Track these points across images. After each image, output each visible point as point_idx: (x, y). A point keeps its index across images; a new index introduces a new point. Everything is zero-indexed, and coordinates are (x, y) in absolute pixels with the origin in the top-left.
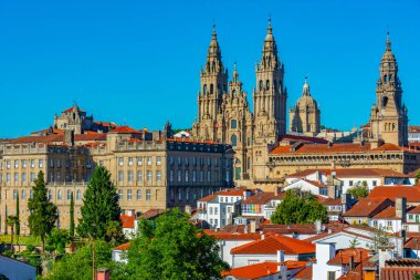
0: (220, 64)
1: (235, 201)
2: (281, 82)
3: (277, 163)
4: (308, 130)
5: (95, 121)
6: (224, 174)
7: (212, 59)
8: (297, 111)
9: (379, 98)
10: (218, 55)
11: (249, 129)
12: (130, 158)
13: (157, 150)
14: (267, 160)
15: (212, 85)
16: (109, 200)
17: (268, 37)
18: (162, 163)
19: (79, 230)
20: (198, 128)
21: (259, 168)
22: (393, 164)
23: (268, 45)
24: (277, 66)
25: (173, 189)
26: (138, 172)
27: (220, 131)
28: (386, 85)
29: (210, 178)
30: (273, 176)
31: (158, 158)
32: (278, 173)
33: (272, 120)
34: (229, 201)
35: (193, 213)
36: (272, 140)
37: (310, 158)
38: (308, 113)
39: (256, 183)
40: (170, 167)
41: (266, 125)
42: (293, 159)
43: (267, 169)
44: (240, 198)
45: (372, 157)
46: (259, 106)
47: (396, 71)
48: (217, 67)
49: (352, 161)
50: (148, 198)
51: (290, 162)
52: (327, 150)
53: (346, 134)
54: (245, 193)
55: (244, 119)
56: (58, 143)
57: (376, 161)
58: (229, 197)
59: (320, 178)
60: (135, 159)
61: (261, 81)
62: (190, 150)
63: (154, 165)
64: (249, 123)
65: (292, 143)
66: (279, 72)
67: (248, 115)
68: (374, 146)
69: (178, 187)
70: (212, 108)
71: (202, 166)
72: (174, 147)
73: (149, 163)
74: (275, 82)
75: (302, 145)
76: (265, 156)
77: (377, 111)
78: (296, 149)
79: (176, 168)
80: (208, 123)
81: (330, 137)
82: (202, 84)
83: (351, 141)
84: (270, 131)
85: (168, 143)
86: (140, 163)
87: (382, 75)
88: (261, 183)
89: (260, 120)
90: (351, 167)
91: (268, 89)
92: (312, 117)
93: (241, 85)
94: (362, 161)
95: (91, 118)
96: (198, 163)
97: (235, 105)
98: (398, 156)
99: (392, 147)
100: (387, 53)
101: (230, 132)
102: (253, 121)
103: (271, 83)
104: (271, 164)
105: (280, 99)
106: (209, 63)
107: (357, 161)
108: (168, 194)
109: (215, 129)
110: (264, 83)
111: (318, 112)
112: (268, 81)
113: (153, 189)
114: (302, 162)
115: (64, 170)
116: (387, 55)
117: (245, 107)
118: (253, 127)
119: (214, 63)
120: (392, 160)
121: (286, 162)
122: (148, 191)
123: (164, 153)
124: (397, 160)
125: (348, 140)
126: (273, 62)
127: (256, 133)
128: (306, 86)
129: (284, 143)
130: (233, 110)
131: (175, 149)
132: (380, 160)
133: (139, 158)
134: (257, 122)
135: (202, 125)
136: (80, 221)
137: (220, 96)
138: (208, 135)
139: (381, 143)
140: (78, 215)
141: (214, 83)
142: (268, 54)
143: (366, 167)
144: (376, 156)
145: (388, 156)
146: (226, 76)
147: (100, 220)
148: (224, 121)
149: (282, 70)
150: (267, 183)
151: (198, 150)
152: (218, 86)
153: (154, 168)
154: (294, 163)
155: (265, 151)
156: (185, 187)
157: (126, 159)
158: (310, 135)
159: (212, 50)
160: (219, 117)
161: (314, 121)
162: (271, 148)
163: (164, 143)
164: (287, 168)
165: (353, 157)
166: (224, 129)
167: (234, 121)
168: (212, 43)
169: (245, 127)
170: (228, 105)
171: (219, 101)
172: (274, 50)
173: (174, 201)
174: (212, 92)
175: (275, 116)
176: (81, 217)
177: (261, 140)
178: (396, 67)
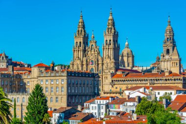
0: (85, 31)
1: (105, 103)
2: (117, 41)
3: (116, 83)
4: (128, 66)
5: (13, 61)
6: (94, 88)
7: (80, 29)
8: (123, 56)
9: (165, 49)
10: (84, 27)
11: (100, 65)
12: (47, 81)
13: (62, 76)
14: (111, 81)
15: (80, 42)
16: (42, 103)
17: (110, 17)
18: (65, 83)
19: (26, 119)
20: (73, 64)
21: (106, 86)
22: (177, 83)
23: (110, 22)
24: (115, 32)
25: (70, 96)
26: (52, 88)
27: (85, 66)
28: (168, 43)
29: (88, 91)
30: (114, 89)
31: (62, 80)
32: (116, 88)
33: (113, 60)
34: (102, 103)
35: (82, 109)
36: (113, 71)
37: (133, 80)
38: (128, 57)
39: (104, 93)
40: (69, 85)
41: (109, 63)
42: (124, 80)
43: (111, 86)
44: (108, 101)
45: (166, 80)
46: (106, 53)
47: (173, 36)
48: (83, 33)
49: (156, 82)
50: (57, 101)
51: (122, 83)
52: (142, 76)
53: (149, 68)
54: (110, 99)
55: (98, 60)
56: (6, 72)
57: (168, 82)
58: (102, 101)
59: (145, 91)
60: (49, 81)
61: (107, 40)
62: (78, 76)
63: (60, 84)
64: (100, 62)
65: (123, 73)
66: (116, 36)
67: (100, 58)
68: (167, 74)
69: (73, 95)
70: (81, 54)
71: (84, 84)
72: (70, 74)
73: (57, 83)
74: (114, 41)
75: (128, 74)
76: (110, 79)
77: (164, 56)
78: (126, 75)
79: (71, 85)
80: (79, 62)
81: (140, 69)
82: (75, 42)
83: (151, 72)
84: (112, 66)
85: (68, 72)
86: (52, 83)
87: (166, 38)
88: (108, 93)
89: (106, 61)
90: (155, 85)
91: (110, 44)
92: (130, 59)
93: (96, 42)
94: (160, 82)
95: (11, 60)
96: (82, 83)
97: (93, 52)
98: (180, 79)
99: (176, 75)
100: (169, 27)
101: (90, 67)
102: (103, 61)
103: (112, 41)
104: (113, 83)
105: (117, 49)
106: (78, 31)
107: (158, 82)
108: (68, 99)
109: (82, 65)
110: (108, 41)
111: (133, 57)
112: (110, 40)
113: (60, 97)
114: (129, 83)
115: (9, 87)
116: (168, 28)
117: (99, 53)
118: (103, 64)
119: (81, 31)
120: (177, 81)
121: (120, 82)
122: (57, 98)
123: (66, 78)
124: (179, 81)
125: (149, 71)
126: (113, 31)
127: (104, 67)
128: (127, 43)
129: (119, 73)
130: (92, 56)
131: (71, 75)
132: (170, 82)
133: (52, 80)
134: (105, 62)
135: (75, 63)
136: (27, 113)
137: (85, 48)
138: (78, 68)
139: (170, 72)
140: (25, 110)
141: (82, 41)
142: (110, 27)
143: (163, 85)
144: (168, 79)
145: (175, 80)
146: (87, 38)
147: (38, 113)
148: (87, 61)
149: (117, 35)
150: (110, 93)
151: (82, 76)
152: (84, 43)
153: (60, 86)
154: (125, 83)
155: (109, 77)
156: (76, 96)
157: (44, 81)
158: (129, 68)
159: (80, 24)
160: (85, 59)
161: (131, 61)
162: (113, 75)
163: (65, 72)
164: (121, 86)
165: (156, 80)
166: (87, 65)
167: (92, 61)
168: (80, 20)
169: (98, 64)
170: (89, 53)
171: (85, 51)
172: (113, 25)
173: (70, 103)
174: (80, 46)
175: (114, 59)
176: (27, 111)
177: (107, 71)
178: (173, 34)
